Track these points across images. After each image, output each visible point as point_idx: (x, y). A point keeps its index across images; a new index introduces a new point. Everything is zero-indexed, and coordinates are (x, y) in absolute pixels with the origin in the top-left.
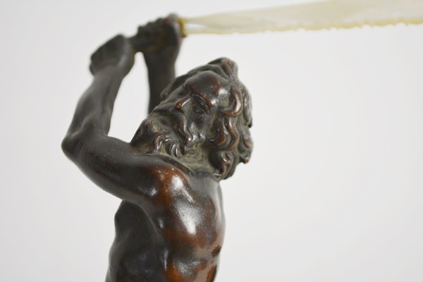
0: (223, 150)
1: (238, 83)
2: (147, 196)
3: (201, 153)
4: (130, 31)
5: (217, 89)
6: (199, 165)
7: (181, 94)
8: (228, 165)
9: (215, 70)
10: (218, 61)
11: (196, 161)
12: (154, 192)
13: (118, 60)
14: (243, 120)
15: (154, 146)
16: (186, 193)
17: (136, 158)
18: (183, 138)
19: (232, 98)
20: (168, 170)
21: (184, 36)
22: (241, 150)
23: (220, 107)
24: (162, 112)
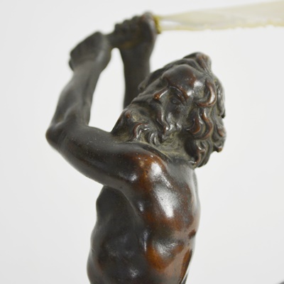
0: (198, 138)
1: (212, 76)
2: (128, 182)
3: (177, 142)
4: (108, 29)
5: (193, 82)
6: (176, 153)
7: (159, 86)
8: (203, 154)
9: (190, 64)
10: (193, 56)
11: (172, 149)
12: (134, 178)
13: (96, 55)
14: (216, 111)
15: (134, 134)
16: (164, 179)
17: (117, 146)
18: (161, 127)
19: (206, 90)
20: (148, 157)
21: (158, 33)
22: (215, 140)
23: (196, 99)
24: (140, 103)
